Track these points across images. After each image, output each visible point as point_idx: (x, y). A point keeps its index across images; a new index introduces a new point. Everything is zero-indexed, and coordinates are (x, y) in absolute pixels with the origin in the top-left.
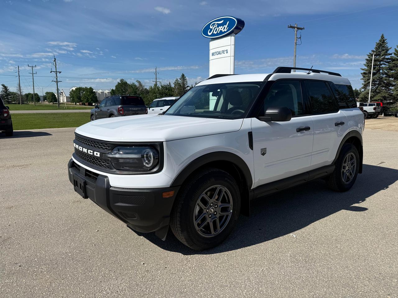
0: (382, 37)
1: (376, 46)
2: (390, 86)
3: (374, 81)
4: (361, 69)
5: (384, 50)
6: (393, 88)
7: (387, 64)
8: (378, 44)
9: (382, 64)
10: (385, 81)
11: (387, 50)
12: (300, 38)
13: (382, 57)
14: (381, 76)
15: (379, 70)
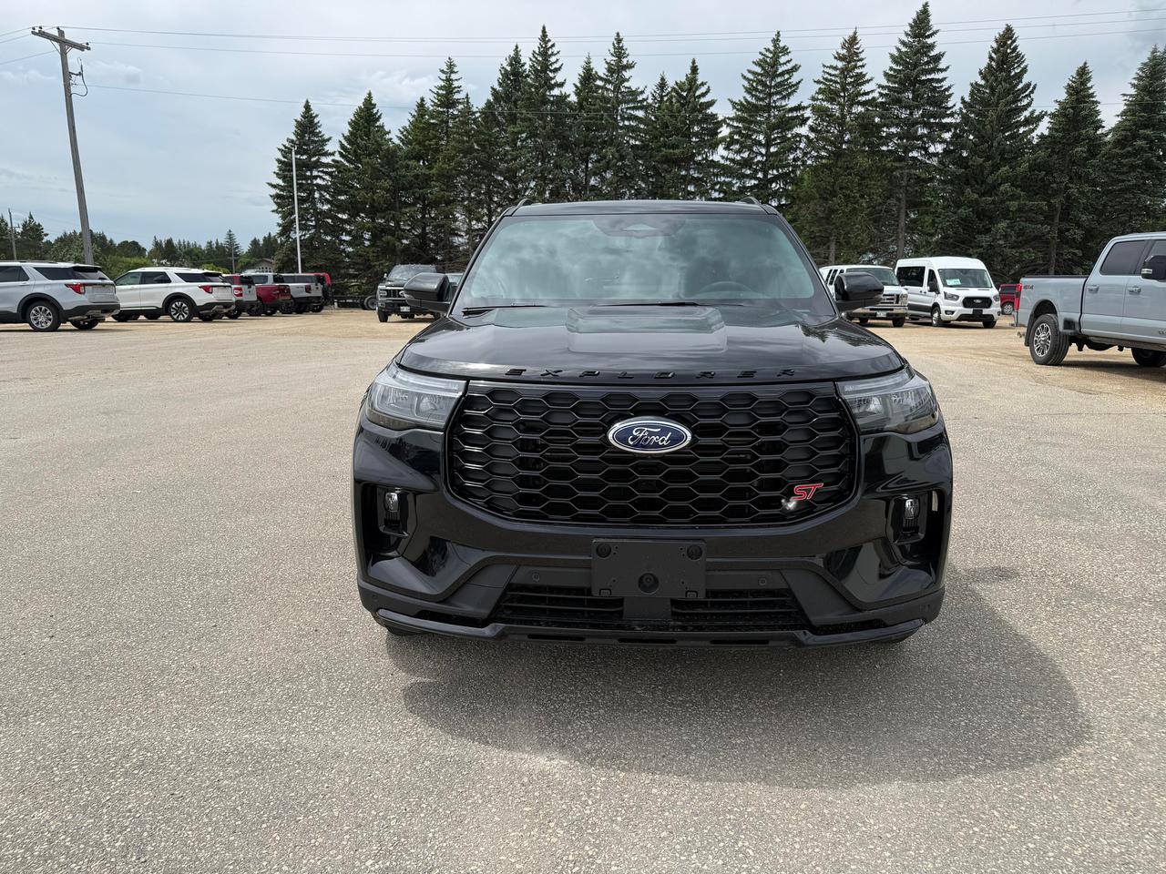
0: (307, 107)
1: (295, 129)
2: (342, 234)
3: (303, 219)
4: (269, 184)
5: (316, 142)
6: (347, 238)
7: (327, 177)
8: (299, 124)
9: (316, 177)
10: (330, 221)
11: (325, 141)
12: (80, 74)
13: (314, 159)
14: (319, 206)
15: (311, 193)
